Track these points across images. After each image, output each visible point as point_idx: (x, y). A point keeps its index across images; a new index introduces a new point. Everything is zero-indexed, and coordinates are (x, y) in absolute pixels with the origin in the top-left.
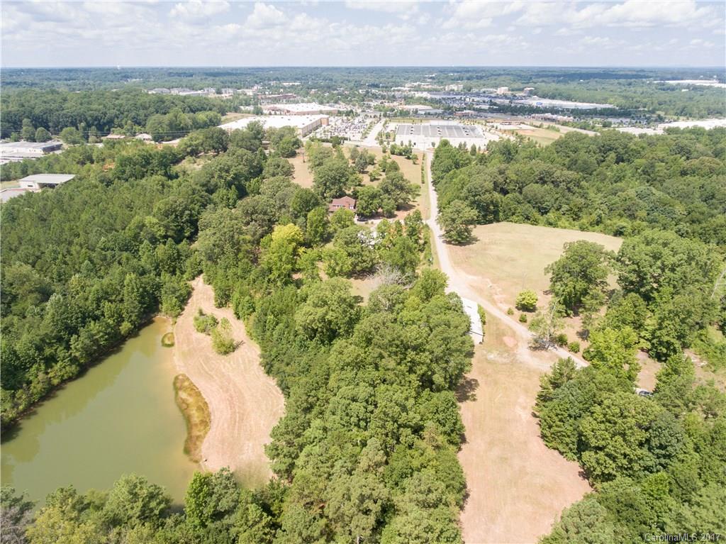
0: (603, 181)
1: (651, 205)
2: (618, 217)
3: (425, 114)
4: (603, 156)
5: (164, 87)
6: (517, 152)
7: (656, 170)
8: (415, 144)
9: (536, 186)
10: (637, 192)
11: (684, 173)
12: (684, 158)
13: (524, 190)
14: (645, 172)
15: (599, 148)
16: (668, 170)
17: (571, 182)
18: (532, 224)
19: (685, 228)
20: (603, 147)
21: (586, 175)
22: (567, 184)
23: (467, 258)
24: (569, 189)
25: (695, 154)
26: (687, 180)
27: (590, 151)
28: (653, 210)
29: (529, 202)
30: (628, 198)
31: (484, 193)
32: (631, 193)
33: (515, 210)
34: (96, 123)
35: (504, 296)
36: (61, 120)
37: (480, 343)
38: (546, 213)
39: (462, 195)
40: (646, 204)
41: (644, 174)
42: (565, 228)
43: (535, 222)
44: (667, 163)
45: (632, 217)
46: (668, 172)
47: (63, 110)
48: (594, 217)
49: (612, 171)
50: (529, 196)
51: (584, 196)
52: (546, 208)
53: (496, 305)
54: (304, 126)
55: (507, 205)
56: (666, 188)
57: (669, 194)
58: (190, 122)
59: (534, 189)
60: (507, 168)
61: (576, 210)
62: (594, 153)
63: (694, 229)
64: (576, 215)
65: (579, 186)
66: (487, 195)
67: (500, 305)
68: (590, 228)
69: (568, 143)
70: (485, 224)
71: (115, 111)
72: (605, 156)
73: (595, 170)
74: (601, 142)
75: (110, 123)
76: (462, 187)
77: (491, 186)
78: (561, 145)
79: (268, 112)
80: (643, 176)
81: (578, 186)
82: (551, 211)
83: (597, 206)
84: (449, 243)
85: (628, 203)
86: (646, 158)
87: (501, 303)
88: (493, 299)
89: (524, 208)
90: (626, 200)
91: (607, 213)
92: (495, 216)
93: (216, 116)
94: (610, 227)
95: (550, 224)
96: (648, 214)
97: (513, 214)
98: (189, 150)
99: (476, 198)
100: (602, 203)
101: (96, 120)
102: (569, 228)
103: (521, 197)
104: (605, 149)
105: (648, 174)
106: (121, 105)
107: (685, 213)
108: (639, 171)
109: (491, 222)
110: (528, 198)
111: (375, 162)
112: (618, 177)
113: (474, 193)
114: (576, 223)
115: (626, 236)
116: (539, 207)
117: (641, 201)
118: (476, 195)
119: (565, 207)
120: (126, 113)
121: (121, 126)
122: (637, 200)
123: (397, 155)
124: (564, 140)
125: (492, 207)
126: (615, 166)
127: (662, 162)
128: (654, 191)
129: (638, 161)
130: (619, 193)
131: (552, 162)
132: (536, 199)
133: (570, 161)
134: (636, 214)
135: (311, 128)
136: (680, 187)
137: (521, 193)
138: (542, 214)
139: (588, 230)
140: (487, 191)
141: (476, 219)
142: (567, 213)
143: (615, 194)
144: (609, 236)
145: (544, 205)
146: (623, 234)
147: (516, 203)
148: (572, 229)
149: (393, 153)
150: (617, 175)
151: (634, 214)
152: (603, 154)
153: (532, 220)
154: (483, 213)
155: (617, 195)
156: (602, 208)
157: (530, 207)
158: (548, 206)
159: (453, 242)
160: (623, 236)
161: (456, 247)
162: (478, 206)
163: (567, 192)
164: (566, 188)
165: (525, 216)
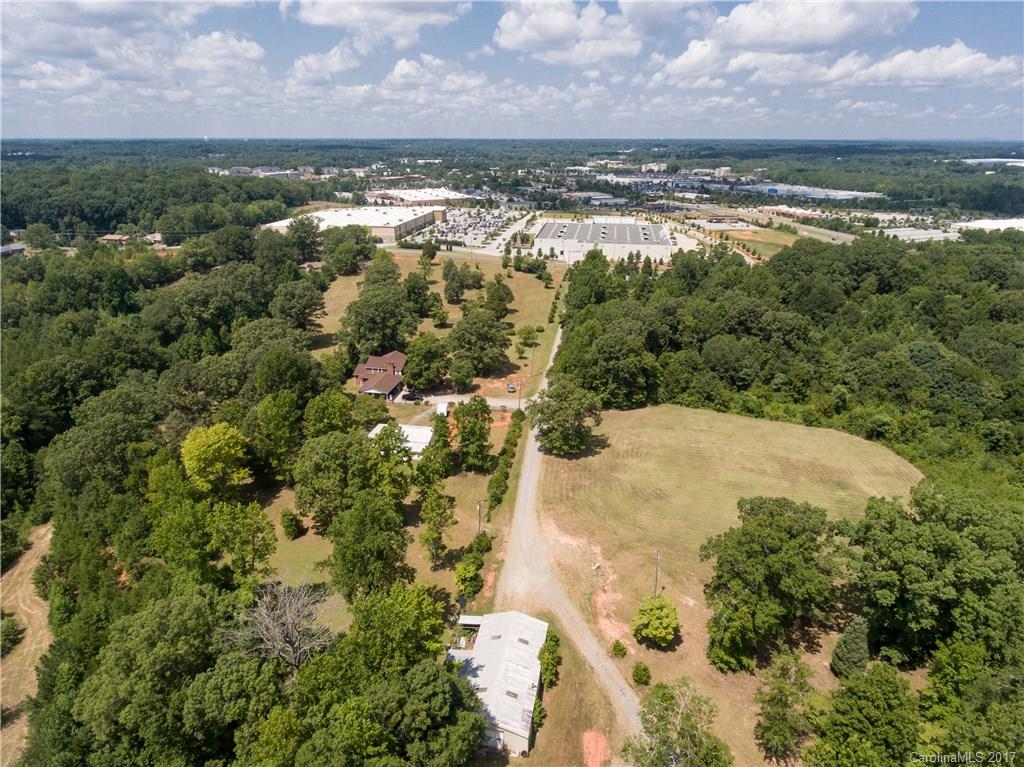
0: (853, 324)
1: (938, 377)
2: (876, 400)
3: (600, 205)
4: (855, 280)
5: (245, 165)
6: (706, 274)
7: (947, 308)
8: (562, 253)
9: (727, 338)
10: (912, 351)
11: (996, 315)
12: (995, 286)
13: (706, 345)
14: (926, 310)
15: (848, 267)
16: (967, 308)
17: (791, 331)
18: (718, 410)
19: (1004, 431)
20: (856, 264)
21: (824, 314)
22: (784, 335)
23: (573, 490)
24: (787, 344)
25: (1013, 280)
26: (1002, 330)
27: (834, 271)
28: (941, 387)
29: (713, 369)
30: (894, 361)
31: (627, 356)
32: (902, 351)
33: (687, 382)
34: (97, 216)
35: (620, 597)
36: (42, 212)
37: (523, 753)
38: (746, 387)
39: (588, 357)
40: (928, 376)
41: (927, 313)
42: (777, 419)
43: (724, 407)
44: (965, 296)
45: (902, 399)
46: (968, 311)
47: (50, 196)
48: (831, 399)
49: (870, 307)
50: (713, 359)
51: (814, 358)
52: (744, 380)
53: (596, 623)
54: (401, 223)
55: (672, 373)
56: (965, 345)
57: (970, 355)
58: (229, 216)
59: (722, 344)
60: (680, 305)
61: (799, 384)
62: (841, 274)
63: (1019, 433)
64: (799, 392)
65: (807, 340)
66: (632, 358)
67: (604, 623)
68: (823, 420)
69: (799, 259)
70: (630, 408)
71: (129, 199)
72: (859, 280)
73: (841, 305)
74: (852, 256)
75: (120, 216)
76: (590, 344)
77: (640, 341)
78: (785, 262)
79: (373, 200)
80: (924, 317)
81: (804, 339)
82: (754, 384)
83: (837, 375)
84: (548, 451)
85: (896, 372)
86: (928, 285)
87: (608, 616)
88: (594, 606)
89: (703, 380)
90: (891, 367)
91: (856, 387)
92: (649, 394)
93: (280, 207)
94: (860, 421)
95: (750, 411)
96: (932, 395)
97: (684, 390)
98: (189, 261)
99: (612, 363)
100: (847, 371)
101: (97, 212)
102: (784, 419)
103: (700, 360)
104: (859, 269)
105: (933, 315)
106: (142, 191)
107: (1001, 394)
108: (917, 307)
109: (641, 405)
110: (710, 361)
111: (482, 283)
112: (880, 317)
113: (607, 355)
114: (799, 408)
115: (890, 440)
116: (732, 377)
117: (918, 369)
118: (611, 359)
119: (780, 378)
120: (146, 202)
121: (135, 221)
122: (912, 368)
123: (524, 271)
124: (792, 252)
125: (641, 380)
126: (874, 298)
127: (957, 292)
128: (943, 349)
129: (915, 290)
130: (879, 354)
131: (762, 293)
132: (726, 363)
133: (798, 288)
134: (912, 394)
135: (413, 226)
136: (992, 344)
137: (700, 350)
138: (740, 389)
139: (820, 425)
140: (631, 351)
141: (613, 400)
142: (784, 388)
143: (871, 354)
144: (858, 438)
145: (741, 374)
146: (884, 438)
147: (690, 370)
148: (790, 421)
149: (518, 269)
150: (879, 314)
151: (904, 394)
152: (855, 277)
153: (716, 401)
154: (625, 390)
155: (875, 356)
156: (847, 380)
157: (714, 378)
158: (749, 376)
159: (555, 452)
160: (884, 441)
161: (560, 460)
162: (616, 378)
163: (784, 350)
164: (782, 342)
165: (705, 395)
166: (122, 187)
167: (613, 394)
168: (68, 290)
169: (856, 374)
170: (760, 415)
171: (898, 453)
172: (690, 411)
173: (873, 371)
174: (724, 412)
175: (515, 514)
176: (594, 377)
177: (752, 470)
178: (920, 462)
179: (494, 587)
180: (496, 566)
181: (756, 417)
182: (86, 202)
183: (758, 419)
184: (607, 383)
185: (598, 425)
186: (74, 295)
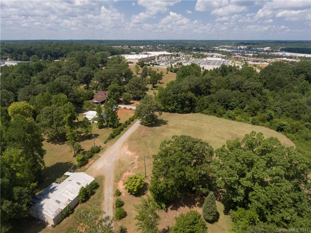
2: (285, 117)
9: (227, 91)
13: (217, 92)
15: (294, 72)
17: (255, 89)
18: (218, 116)
21: (278, 88)
22: (252, 91)
23: (143, 137)
24: (253, 94)
29: (218, 101)
30: (298, 103)
33: (207, 105)
38: (232, 109)
42: (240, 121)
43: (220, 115)
48: (266, 115)
50: (219, 97)
52: (232, 106)
54: (142, 58)
59: (224, 92)
61: (254, 109)
62: (290, 74)
64: (254, 113)
68: (260, 123)
70: (183, 113)
81: (260, 93)
82: (236, 108)
84: (142, 123)
85: (297, 107)
89: (214, 105)
90: (296, 105)
92: (191, 109)
94: (276, 124)
95: (230, 117)
97: (205, 108)
102: (244, 122)
115: (286, 132)
116: (226, 105)
119: (247, 107)
122: (306, 106)
123: (173, 72)
125: (187, 103)
132: (224, 99)
134: (302, 115)
139: (258, 125)
140: (183, 91)
141: (176, 109)
142: (248, 111)
143: (289, 100)
144: (273, 131)
145: (231, 104)
146: (284, 131)
147: (210, 101)
148: (246, 123)
149: (171, 71)
150: (301, 88)
151: (299, 116)
152: (296, 75)
153: (217, 113)
154: (180, 106)
155: (290, 101)
156: (277, 110)
157: (218, 104)
158: (234, 105)
159: (144, 124)
160: (283, 132)
161: (146, 127)
162: (178, 101)
163: (251, 97)
164: (251, 93)
165: (214, 110)
166: (64, 47)
167: (176, 107)
168: (26, 70)
169: (281, 107)
170: (234, 119)
171: (288, 137)
172: (207, 116)
173: (288, 106)
174: (220, 117)
175: (116, 142)
176: (169, 100)
177: (218, 137)
178: (296, 141)
179: (90, 165)
180: (96, 158)
181: (232, 120)
182: (52, 51)
183: (233, 121)
184: (174, 103)
185: (160, 115)
186: (27, 71)
